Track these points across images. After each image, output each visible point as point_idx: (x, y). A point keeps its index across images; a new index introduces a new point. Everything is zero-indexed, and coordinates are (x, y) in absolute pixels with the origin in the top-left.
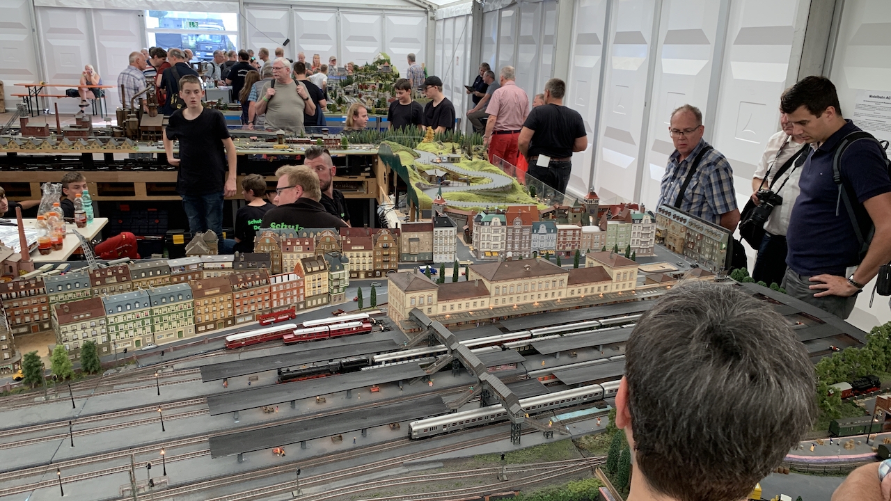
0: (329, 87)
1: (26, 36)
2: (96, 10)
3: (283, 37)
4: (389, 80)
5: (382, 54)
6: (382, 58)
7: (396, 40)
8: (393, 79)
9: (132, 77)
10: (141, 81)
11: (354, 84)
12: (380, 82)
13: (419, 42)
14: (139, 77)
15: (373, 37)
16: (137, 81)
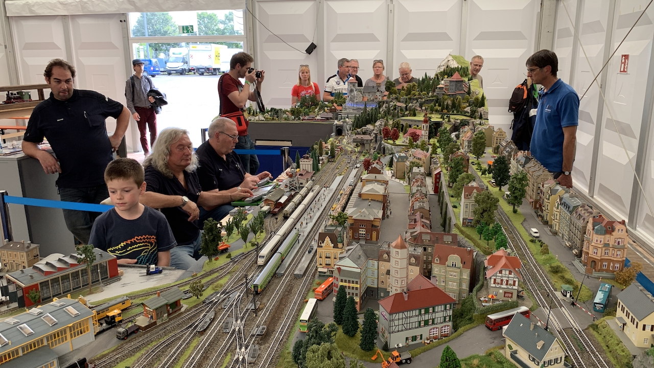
0: (337, 126)
2: (73, 17)
3: (307, 40)
4: (460, 112)
5: (455, 58)
6: (454, 64)
7: (484, 36)
8: (468, 109)
11: (378, 123)
12: (436, 118)
13: (525, 39)
15: (445, 33)
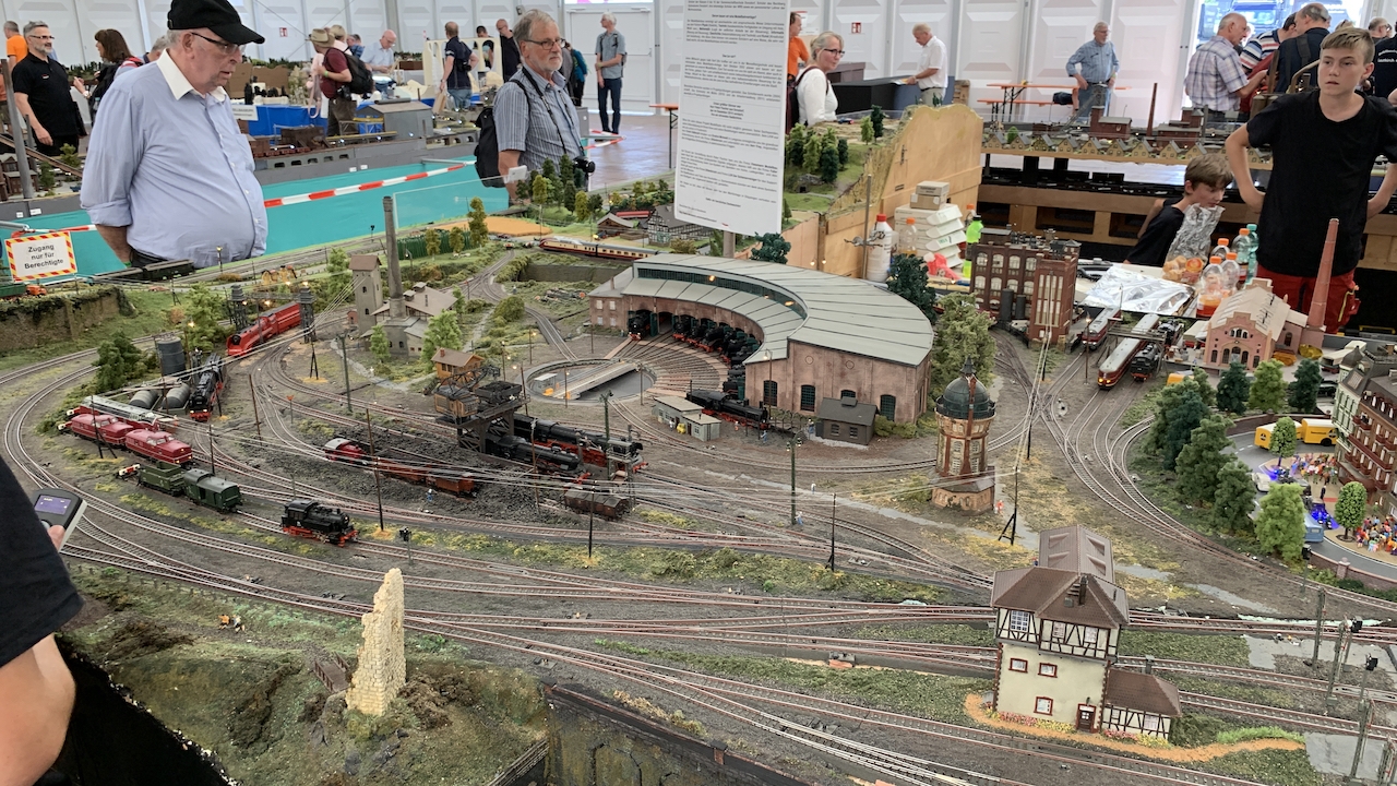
1: (1015, 13)
9: (1212, 55)
10: (1228, 61)
14: (1224, 53)
16: (1220, 60)
